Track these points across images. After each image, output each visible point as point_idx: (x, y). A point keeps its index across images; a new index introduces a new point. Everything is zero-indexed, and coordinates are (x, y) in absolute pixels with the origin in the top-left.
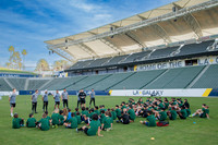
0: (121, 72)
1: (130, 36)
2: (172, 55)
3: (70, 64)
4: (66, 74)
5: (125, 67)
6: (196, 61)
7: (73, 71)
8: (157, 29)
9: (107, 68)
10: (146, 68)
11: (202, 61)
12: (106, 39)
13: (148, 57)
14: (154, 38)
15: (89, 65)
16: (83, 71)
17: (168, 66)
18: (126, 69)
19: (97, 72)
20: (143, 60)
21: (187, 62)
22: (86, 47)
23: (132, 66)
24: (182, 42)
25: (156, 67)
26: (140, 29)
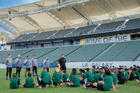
0: (67, 45)
1: (77, 10)
2: (117, 29)
3: (12, 37)
4: (8, 48)
5: (71, 41)
7: (17, 44)
9: (52, 42)
10: (91, 42)
12: (52, 12)
13: (94, 31)
14: (100, 13)
15: (34, 38)
16: (26, 44)
17: (113, 40)
18: (72, 42)
19: (42, 45)
20: (89, 33)
21: (133, 37)
22: (31, 20)
23: (78, 39)
24: (127, 17)
25: (102, 41)
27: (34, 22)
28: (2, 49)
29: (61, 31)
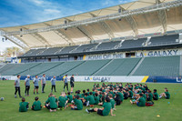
0: (72, 60)
1: (81, 30)
2: (115, 48)
3: (23, 51)
4: (19, 61)
5: (76, 56)
6: (134, 54)
8: (104, 25)
9: (59, 57)
10: (93, 58)
11: (138, 54)
12: (59, 31)
13: (96, 49)
14: (101, 33)
15: (42, 53)
16: (36, 58)
17: (112, 57)
18: (76, 58)
19: (50, 59)
20: (91, 50)
21: (127, 55)
22: (40, 37)
23: (81, 55)
24: (123, 38)
25: (102, 57)
26: (90, 24)
27: (43, 39)
28: (14, 62)
29: (67, 47)
